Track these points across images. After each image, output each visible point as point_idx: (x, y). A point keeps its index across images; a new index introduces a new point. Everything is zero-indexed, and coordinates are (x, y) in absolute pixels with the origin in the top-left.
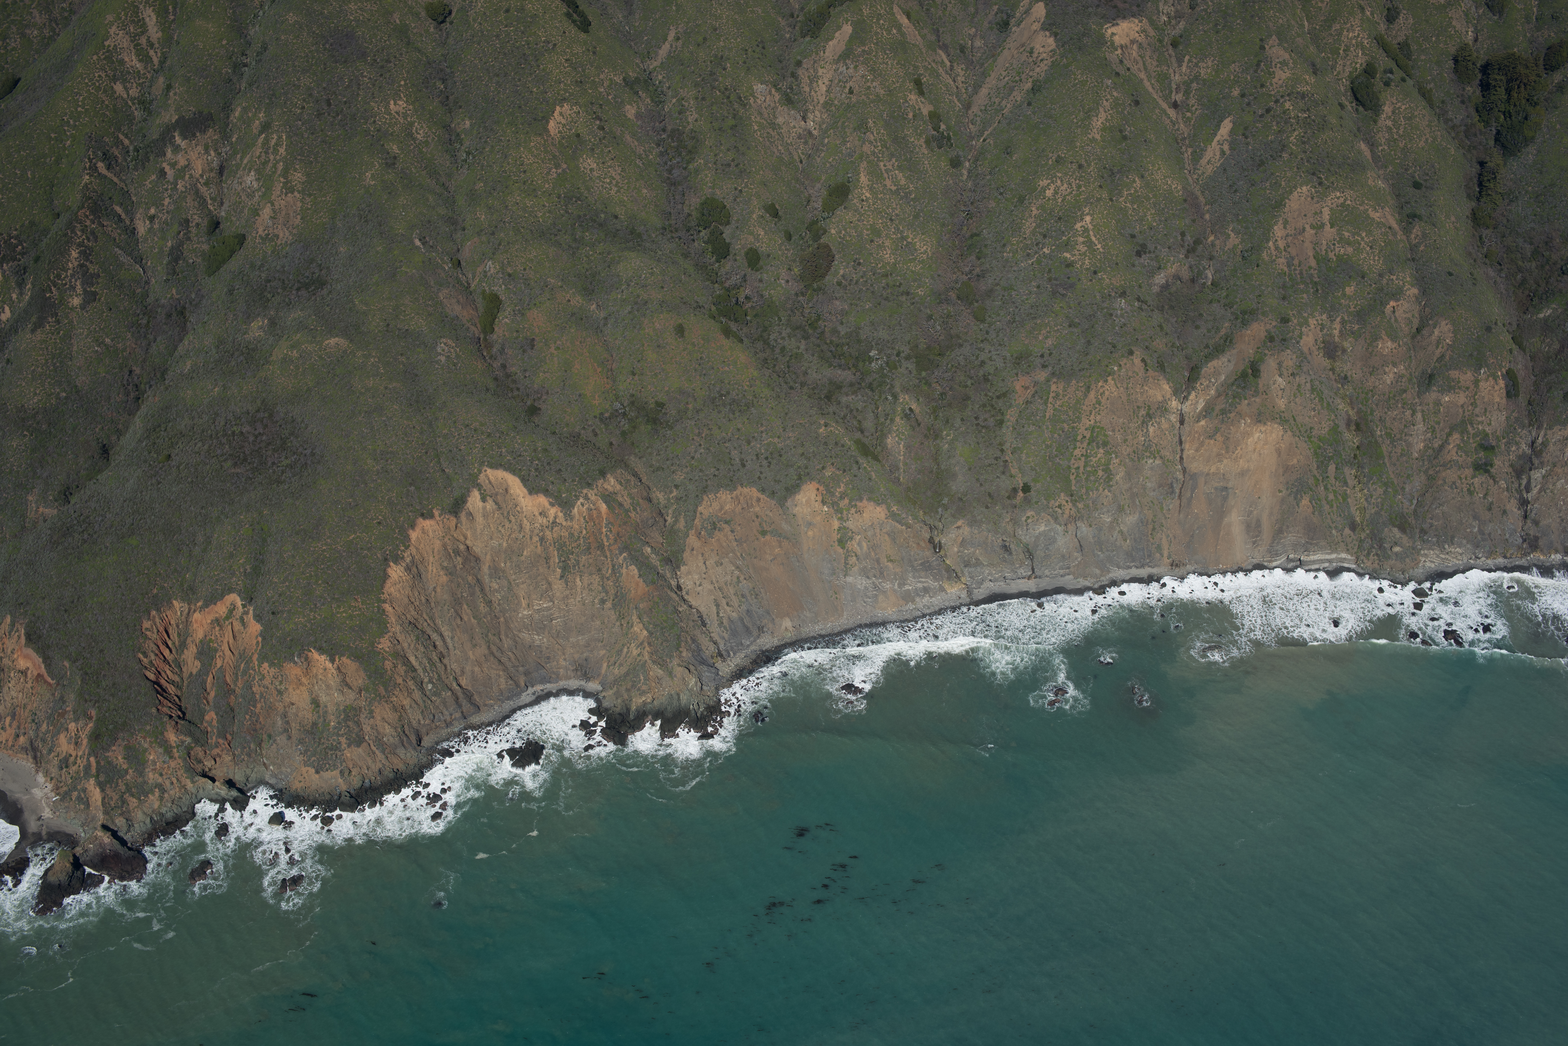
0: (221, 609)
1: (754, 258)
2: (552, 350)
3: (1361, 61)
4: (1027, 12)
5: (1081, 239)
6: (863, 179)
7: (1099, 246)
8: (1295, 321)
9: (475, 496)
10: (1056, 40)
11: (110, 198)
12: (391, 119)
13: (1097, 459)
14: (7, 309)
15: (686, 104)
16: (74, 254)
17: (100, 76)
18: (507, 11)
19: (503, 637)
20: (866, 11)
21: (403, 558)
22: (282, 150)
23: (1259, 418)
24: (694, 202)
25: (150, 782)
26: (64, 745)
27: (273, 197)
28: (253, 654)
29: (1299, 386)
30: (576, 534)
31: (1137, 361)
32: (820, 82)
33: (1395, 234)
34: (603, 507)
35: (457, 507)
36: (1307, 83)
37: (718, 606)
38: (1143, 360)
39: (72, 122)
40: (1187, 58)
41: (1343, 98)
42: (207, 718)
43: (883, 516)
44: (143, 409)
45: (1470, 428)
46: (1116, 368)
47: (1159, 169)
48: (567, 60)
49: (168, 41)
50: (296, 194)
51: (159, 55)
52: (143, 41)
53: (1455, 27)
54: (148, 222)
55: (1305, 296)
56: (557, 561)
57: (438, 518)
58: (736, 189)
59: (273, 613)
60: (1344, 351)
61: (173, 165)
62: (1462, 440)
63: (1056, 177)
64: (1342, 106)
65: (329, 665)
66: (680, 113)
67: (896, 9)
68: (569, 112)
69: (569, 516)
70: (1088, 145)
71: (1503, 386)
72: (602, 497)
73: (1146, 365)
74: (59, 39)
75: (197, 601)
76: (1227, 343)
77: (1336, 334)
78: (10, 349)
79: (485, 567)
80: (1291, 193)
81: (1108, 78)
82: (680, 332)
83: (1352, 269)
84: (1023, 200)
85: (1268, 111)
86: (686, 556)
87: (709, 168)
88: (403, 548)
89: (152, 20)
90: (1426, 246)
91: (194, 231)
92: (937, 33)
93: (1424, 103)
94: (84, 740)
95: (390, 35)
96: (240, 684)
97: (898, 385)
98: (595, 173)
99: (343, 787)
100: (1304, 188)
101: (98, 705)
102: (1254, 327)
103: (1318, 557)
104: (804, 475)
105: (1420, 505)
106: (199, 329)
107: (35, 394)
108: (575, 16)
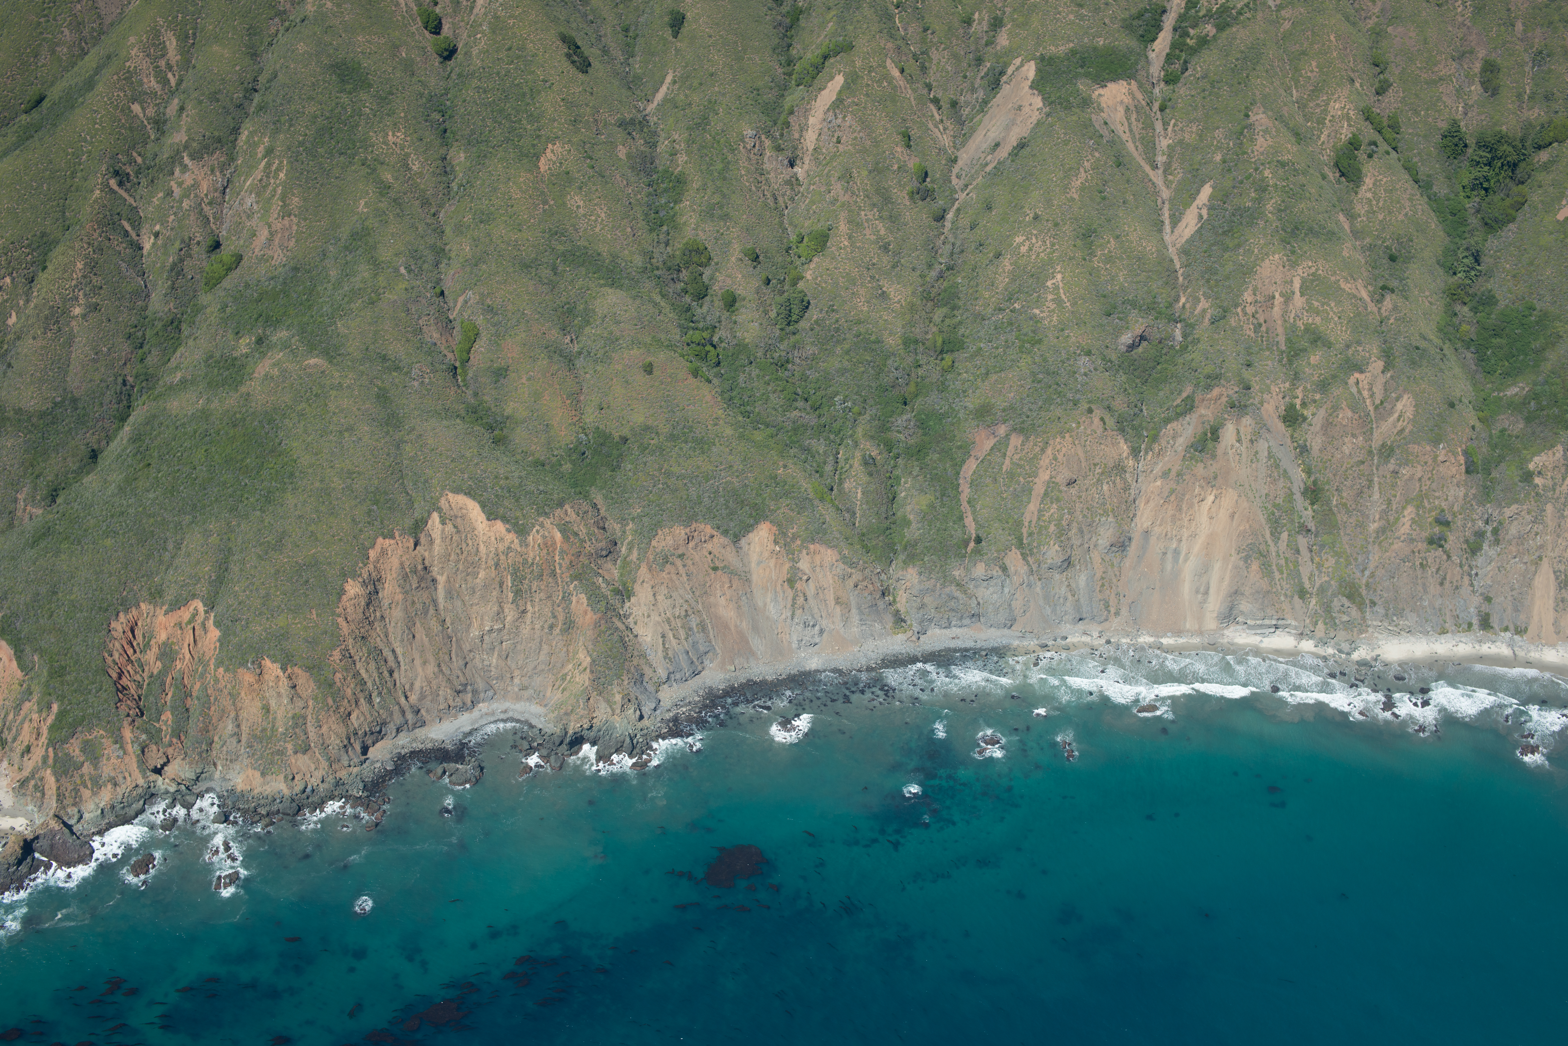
0: (185, 614)
1: (730, 300)
2: (524, 380)
3: (1345, 133)
4: (1018, 70)
5: (1050, 297)
6: (843, 227)
7: (1068, 304)
8: (1257, 387)
9: (435, 518)
10: (1044, 99)
11: (118, 214)
12: (388, 149)
13: (1050, 514)
14: (14, 314)
15: (677, 147)
16: (80, 265)
17: (118, 96)
18: (510, 49)
19: (453, 656)
20: (858, 64)
21: (360, 574)
22: (282, 175)
23: (1214, 482)
24: (677, 242)
25: (104, 775)
26: (26, 736)
27: (271, 220)
28: (210, 658)
29: (1256, 453)
30: (530, 560)
31: (1096, 419)
32: (810, 130)
33: (1365, 306)
34: (558, 536)
35: (417, 528)
36: (1289, 152)
37: (663, 636)
38: (1102, 419)
39: (88, 137)
40: (1173, 121)
41: (1326, 168)
42: (163, 717)
43: (834, 558)
44: (133, 418)
45: (1426, 503)
46: (1074, 425)
47: (1135, 230)
48: (563, 100)
49: (186, 64)
50: (292, 217)
51: (177, 77)
52: (162, 63)
53: (1444, 103)
54: (153, 238)
55: (1269, 363)
56: (510, 585)
57: (397, 538)
58: (718, 232)
59: (232, 621)
60: (1305, 419)
61: (180, 184)
62: (1418, 515)
63: (1031, 234)
64: (1324, 177)
65: (280, 672)
66: (671, 155)
67: (889, 61)
68: (560, 150)
69: (524, 543)
70: (1065, 204)
71: (1462, 462)
72: (557, 526)
73: (1104, 424)
74: (87, 58)
75: (163, 604)
76: (1189, 406)
77: (1298, 402)
78: (13, 353)
79: (440, 587)
80: (1263, 260)
81: (1091, 139)
82: (649, 369)
83: (1319, 338)
84: (998, 255)
85: (1247, 178)
86: (637, 587)
87: (694, 211)
88: (361, 565)
89: (172, 44)
90: (1395, 319)
91: (195, 249)
92: (929, 87)
93: (1407, 177)
94: (45, 731)
95: (394, 68)
96: (197, 686)
97: (860, 431)
98: (581, 211)
99: (286, 792)
100: (1277, 256)
101: (61, 698)
102: (1216, 391)
103: (1267, 622)
104: (758, 515)
105: (1372, 575)
106: (191, 342)
107: (32, 397)
108: (575, 57)
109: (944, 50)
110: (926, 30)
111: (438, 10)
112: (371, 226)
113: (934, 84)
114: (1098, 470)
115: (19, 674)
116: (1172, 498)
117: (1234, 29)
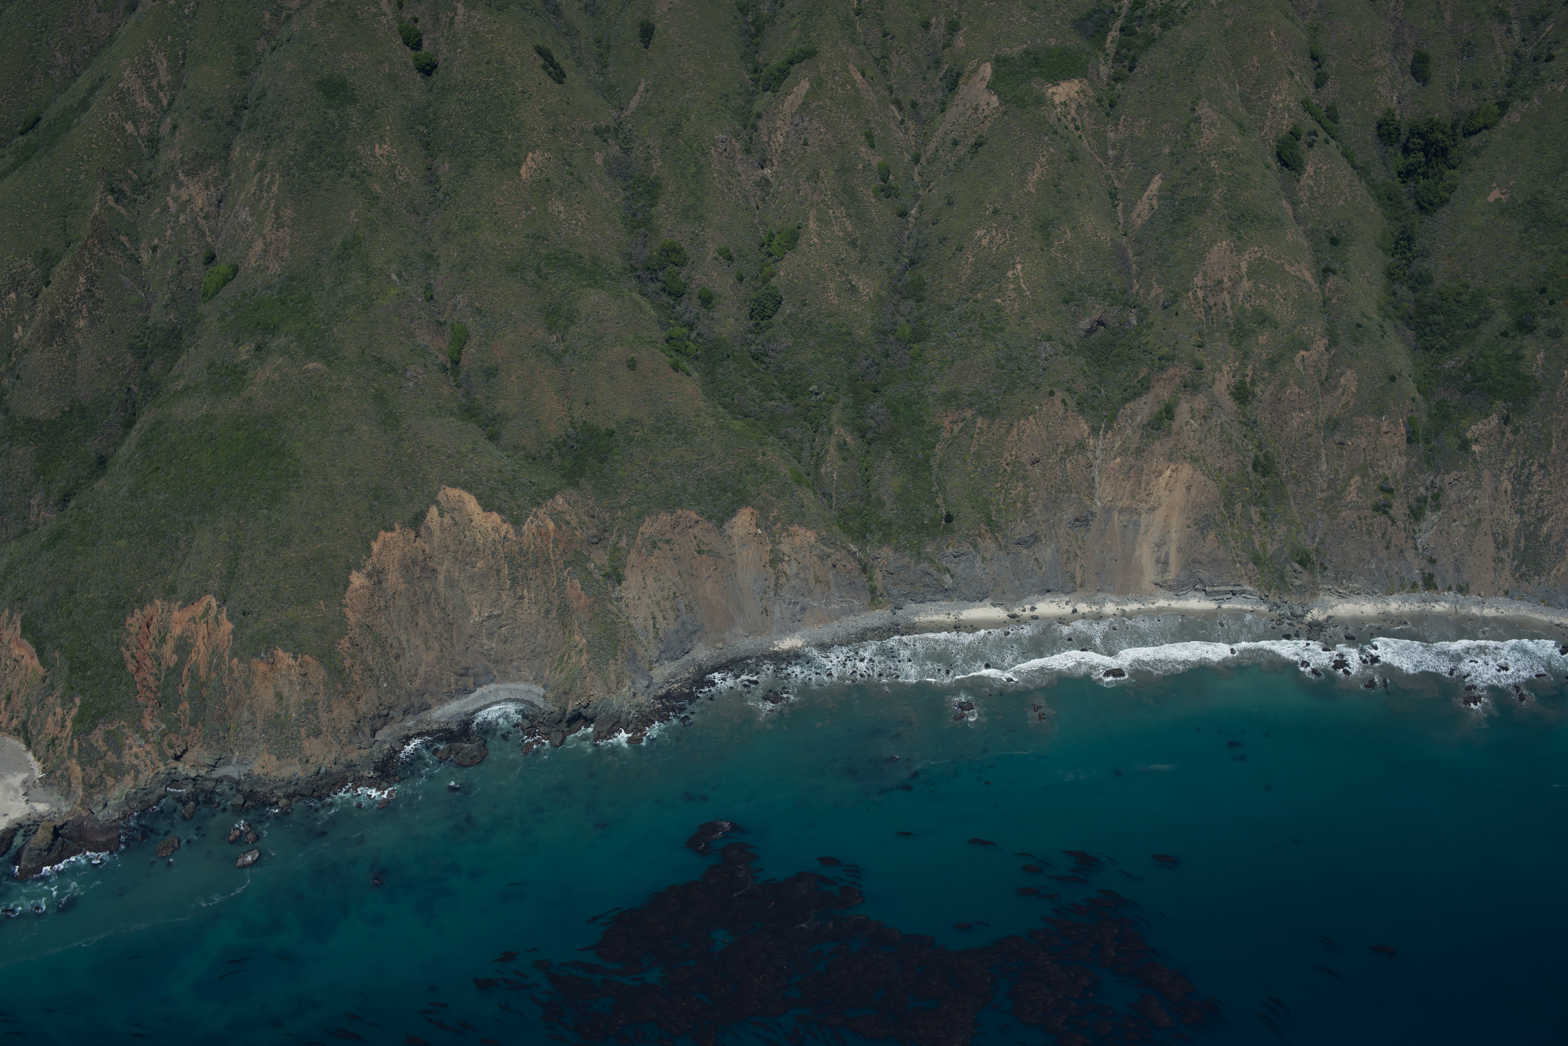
0: (198, 609)
1: (707, 298)
2: (513, 379)
3: (1287, 124)
4: (975, 71)
5: (1012, 286)
6: (813, 225)
7: (1028, 293)
8: (1209, 367)
9: (434, 511)
10: (999, 98)
11: (117, 229)
12: (376, 161)
13: (1016, 492)
14: (20, 328)
15: (652, 152)
16: (82, 280)
17: (113, 116)
18: (488, 63)
20: (823, 69)
21: (365, 566)
22: (275, 189)
23: (1170, 457)
24: (655, 244)
25: (127, 763)
26: (51, 727)
27: (265, 232)
28: (224, 650)
29: (1210, 429)
30: (525, 548)
31: (1058, 401)
32: (778, 134)
33: (1310, 288)
34: (551, 525)
35: (417, 521)
36: (1233, 143)
37: (654, 618)
38: (1063, 401)
39: (85, 157)
40: (1123, 117)
41: (1268, 158)
42: (181, 707)
43: (813, 539)
44: (139, 424)
45: (1370, 471)
46: (1037, 407)
47: (1090, 221)
48: (541, 110)
49: (177, 84)
50: (286, 228)
51: (168, 96)
52: (154, 83)
53: (1380, 93)
54: (151, 252)
55: (1220, 343)
56: (507, 573)
57: (398, 531)
58: (693, 233)
59: (244, 614)
60: (1255, 396)
61: (176, 199)
62: (1364, 483)
63: (991, 227)
64: (1267, 167)
65: (291, 661)
66: (646, 160)
67: (851, 66)
68: (540, 158)
69: (519, 533)
70: (1023, 198)
71: (1404, 432)
72: (550, 516)
73: (1066, 405)
74: (79, 80)
75: (177, 600)
76: (1145, 386)
77: (1248, 380)
78: (21, 365)
79: (441, 577)
80: (1212, 247)
81: (1046, 135)
82: (632, 365)
83: (1266, 319)
84: (960, 249)
85: (1195, 169)
86: (627, 572)
87: (670, 213)
88: (365, 557)
89: (163, 64)
90: (1338, 299)
91: (192, 260)
92: (890, 89)
93: (1346, 164)
94: (69, 724)
95: (379, 83)
96: (213, 677)
97: (834, 418)
98: (562, 215)
99: (301, 774)
100: (1224, 243)
101: (83, 692)
102: (1171, 372)
103: (1222, 588)
104: (740, 500)
105: (1322, 542)
106: (192, 350)
107: (41, 408)
108: (551, 69)
109: (904, 53)
110: (886, 35)
111: (418, 26)
112: (361, 235)
113: (895, 86)
114: (1061, 449)
115: (41, 671)
116: (1132, 474)
117: (1179, 28)
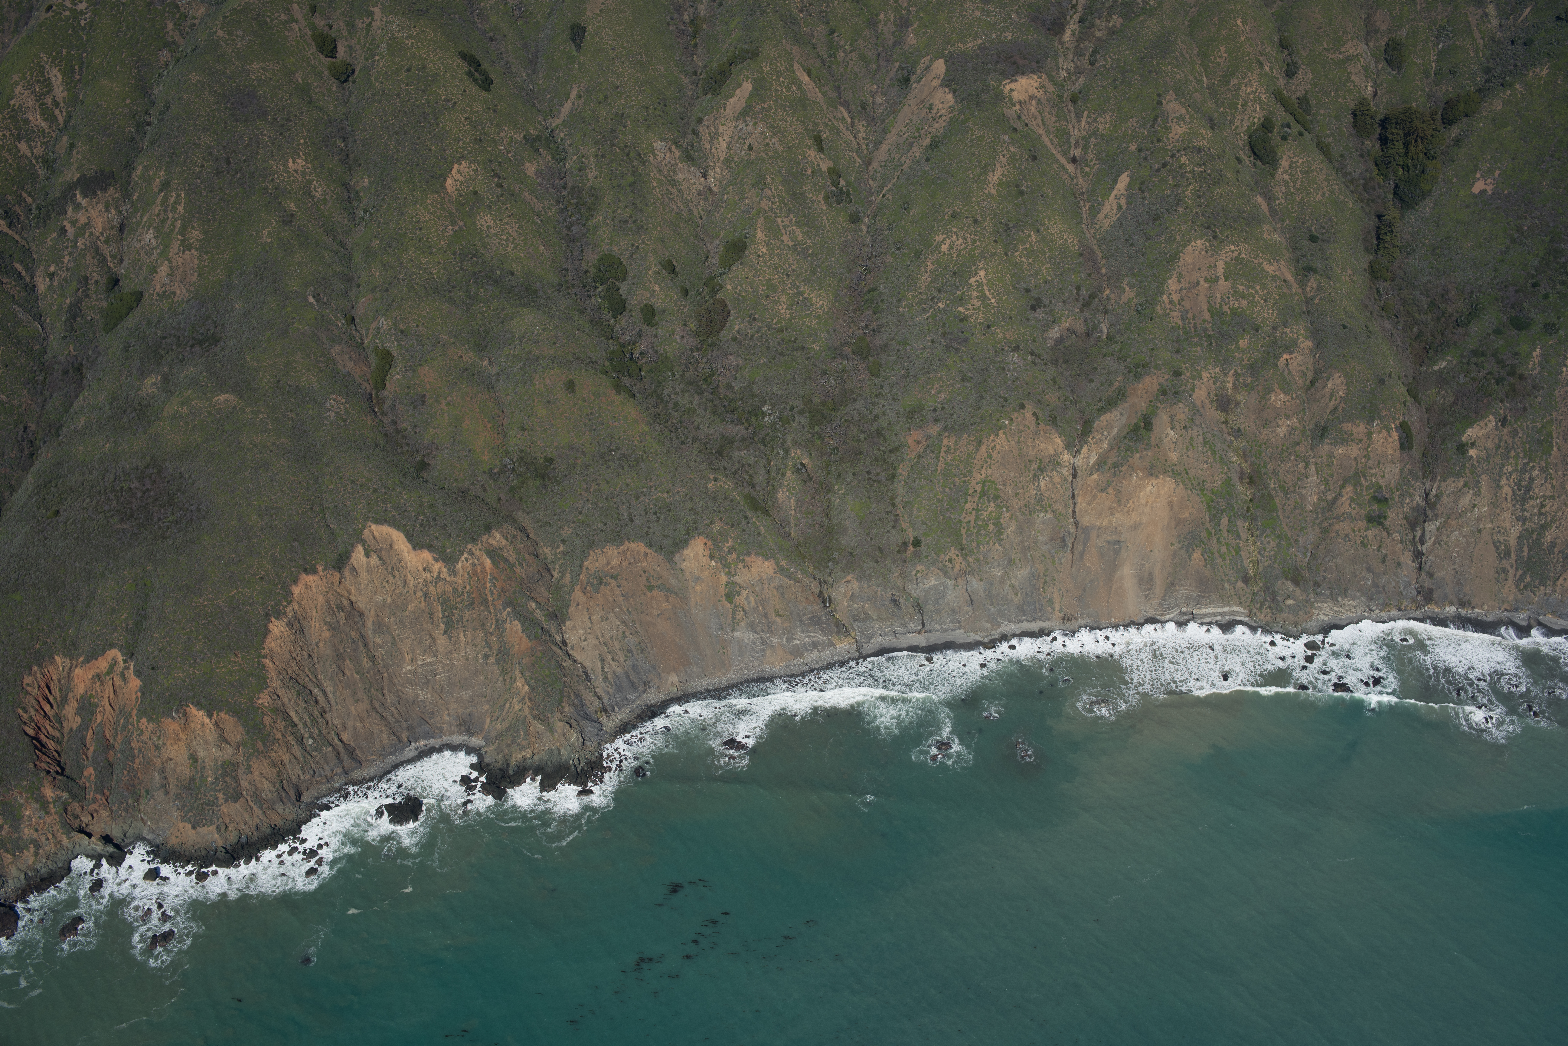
0: (102, 664)
1: (650, 314)
2: (443, 406)
3: (1258, 116)
4: (927, 69)
5: (975, 294)
6: (760, 235)
7: (993, 301)
8: (1188, 374)
9: (360, 550)
10: (955, 96)
11: (11, 256)
12: (289, 177)
13: (988, 513)
15: (586, 161)
17: (3, 135)
18: (409, 70)
19: (386, 692)
20: (766, 69)
21: (285, 613)
22: (180, 209)
23: (1151, 472)
24: (591, 258)
25: (25, 837)
27: (171, 255)
28: (132, 709)
29: (1191, 439)
30: (460, 589)
31: (1029, 415)
32: (721, 139)
33: (1290, 287)
34: (488, 562)
35: (341, 562)
36: (1204, 138)
37: (602, 660)
38: (1035, 414)
40: (1086, 113)
41: (1241, 152)
42: (85, 773)
43: (771, 570)
44: (37, 466)
45: (1363, 480)
46: (1007, 422)
47: (1055, 223)
48: (466, 118)
49: (73, 100)
50: (193, 251)
51: (64, 114)
52: (49, 100)
53: (1354, 82)
54: (48, 280)
55: (1199, 349)
56: (441, 616)
57: (321, 574)
58: (633, 245)
59: (153, 668)
60: (1237, 404)
61: (74, 223)
62: (1356, 493)
63: (951, 231)
64: (1239, 160)
65: (207, 720)
66: (580, 170)
67: (796, 66)
68: (467, 169)
69: (452, 571)
70: (983, 200)
71: (1396, 438)
72: (486, 552)
73: (1037, 418)
75: (79, 656)
76: (1120, 396)
77: (1229, 387)
79: (369, 622)
80: (1185, 247)
81: (1005, 133)
82: (571, 387)
83: (1246, 322)
84: (919, 256)
85: (1164, 166)
86: (572, 611)
87: (607, 225)
88: (285, 603)
89: (57, 80)
90: (1320, 299)
91: (93, 288)
92: (838, 90)
93: (1322, 157)
95: (291, 94)
96: (119, 739)
97: (790, 439)
98: (491, 230)
99: (219, 843)
100: (1199, 242)
102: (1147, 380)
103: (1212, 609)
104: (692, 530)
105: (1314, 557)
106: (94, 385)
108: (477, 75)
110: (832, 32)
111: (333, 33)
112: (276, 256)
113: (843, 87)
114: (1034, 466)
116: (1110, 490)
